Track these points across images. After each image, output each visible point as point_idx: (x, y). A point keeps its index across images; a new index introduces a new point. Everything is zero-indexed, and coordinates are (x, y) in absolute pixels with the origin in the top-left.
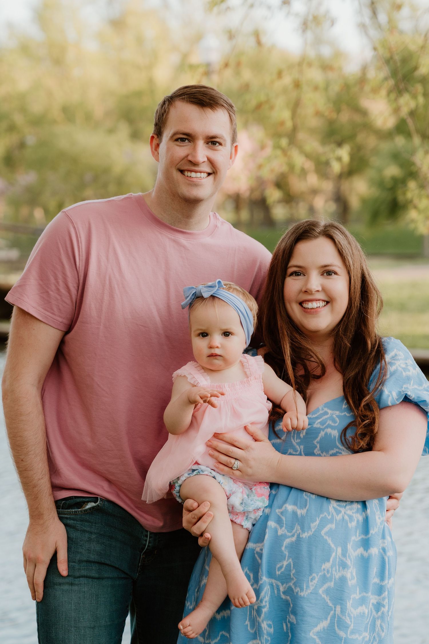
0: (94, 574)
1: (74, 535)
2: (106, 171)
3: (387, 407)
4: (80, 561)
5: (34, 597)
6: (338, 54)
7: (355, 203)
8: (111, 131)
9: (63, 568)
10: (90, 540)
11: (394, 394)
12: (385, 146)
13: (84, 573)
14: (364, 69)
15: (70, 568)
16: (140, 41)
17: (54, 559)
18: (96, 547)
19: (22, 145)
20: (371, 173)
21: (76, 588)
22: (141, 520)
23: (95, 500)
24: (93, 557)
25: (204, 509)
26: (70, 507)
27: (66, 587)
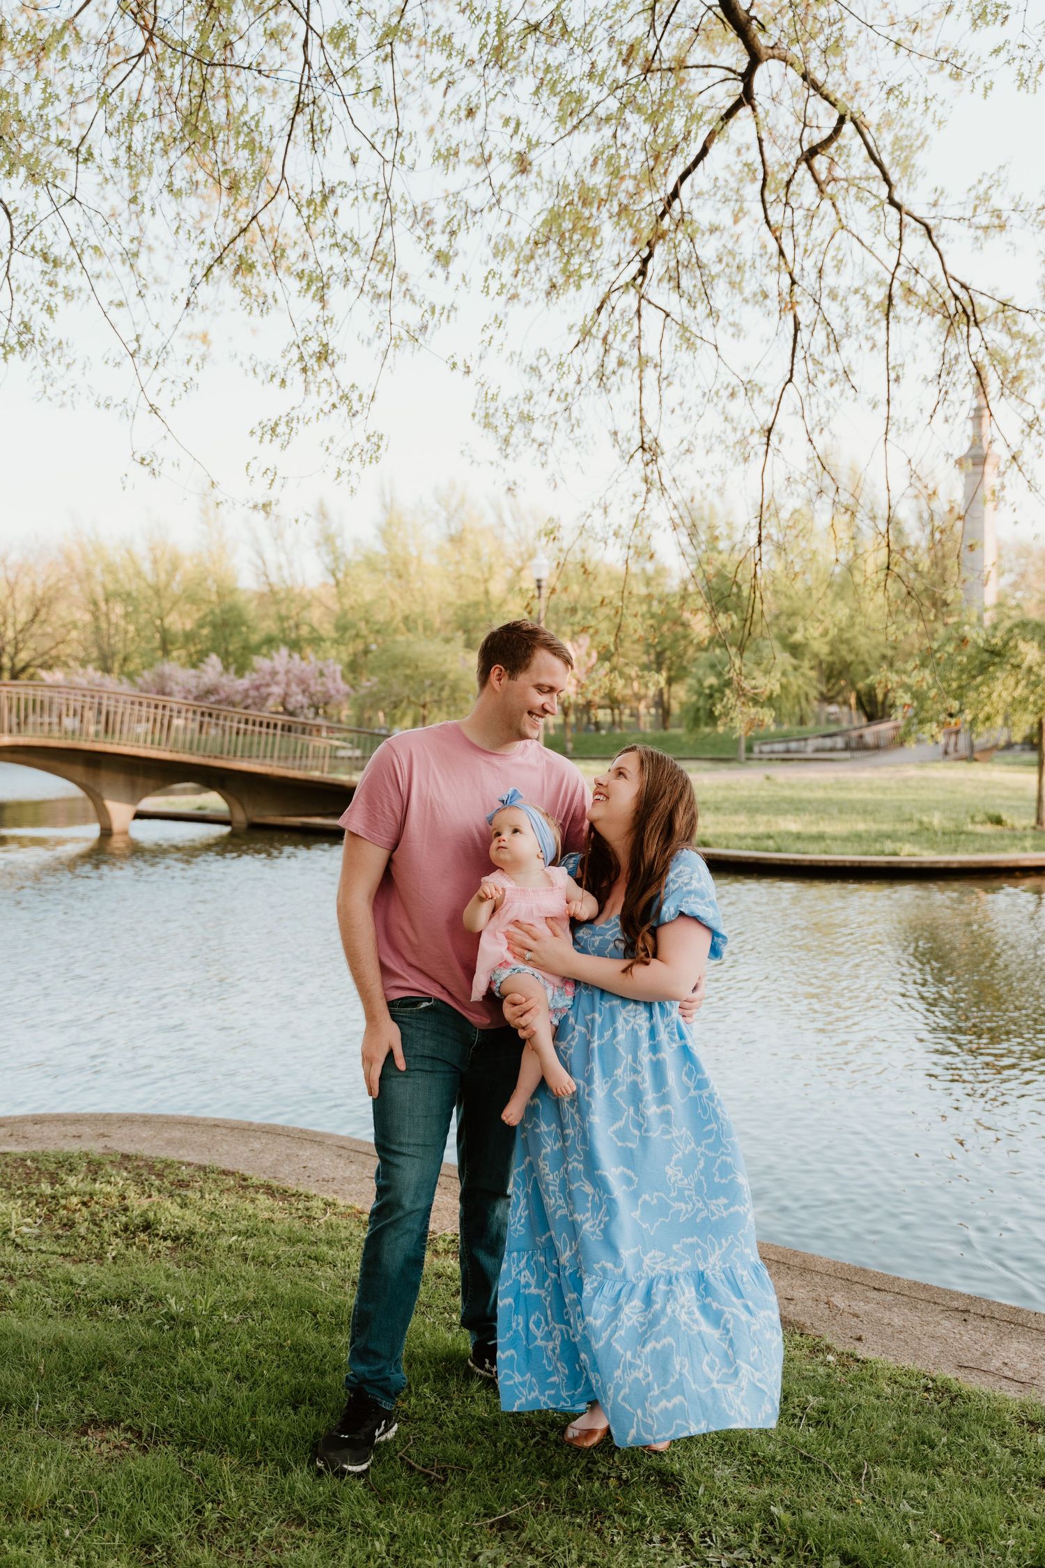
0: (427, 1068)
1: (409, 1031)
2: (444, 677)
3: (665, 924)
4: (415, 1056)
5: (371, 1094)
6: (661, 572)
7: (675, 708)
8: (447, 641)
9: (401, 1064)
10: (424, 1037)
11: (672, 910)
12: (703, 656)
13: (418, 1066)
14: (685, 583)
15: (407, 1062)
16: (477, 556)
17: (390, 1055)
18: (430, 1043)
19: (366, 652)
20: (690, 681)
21: (410, 1080)
22: (471, 1019)
23: (429, 1000)
24: (427, 1052)
25: (530, 1004)
26: (406, 1006)
27: (401, 1079)
